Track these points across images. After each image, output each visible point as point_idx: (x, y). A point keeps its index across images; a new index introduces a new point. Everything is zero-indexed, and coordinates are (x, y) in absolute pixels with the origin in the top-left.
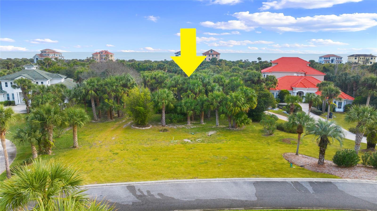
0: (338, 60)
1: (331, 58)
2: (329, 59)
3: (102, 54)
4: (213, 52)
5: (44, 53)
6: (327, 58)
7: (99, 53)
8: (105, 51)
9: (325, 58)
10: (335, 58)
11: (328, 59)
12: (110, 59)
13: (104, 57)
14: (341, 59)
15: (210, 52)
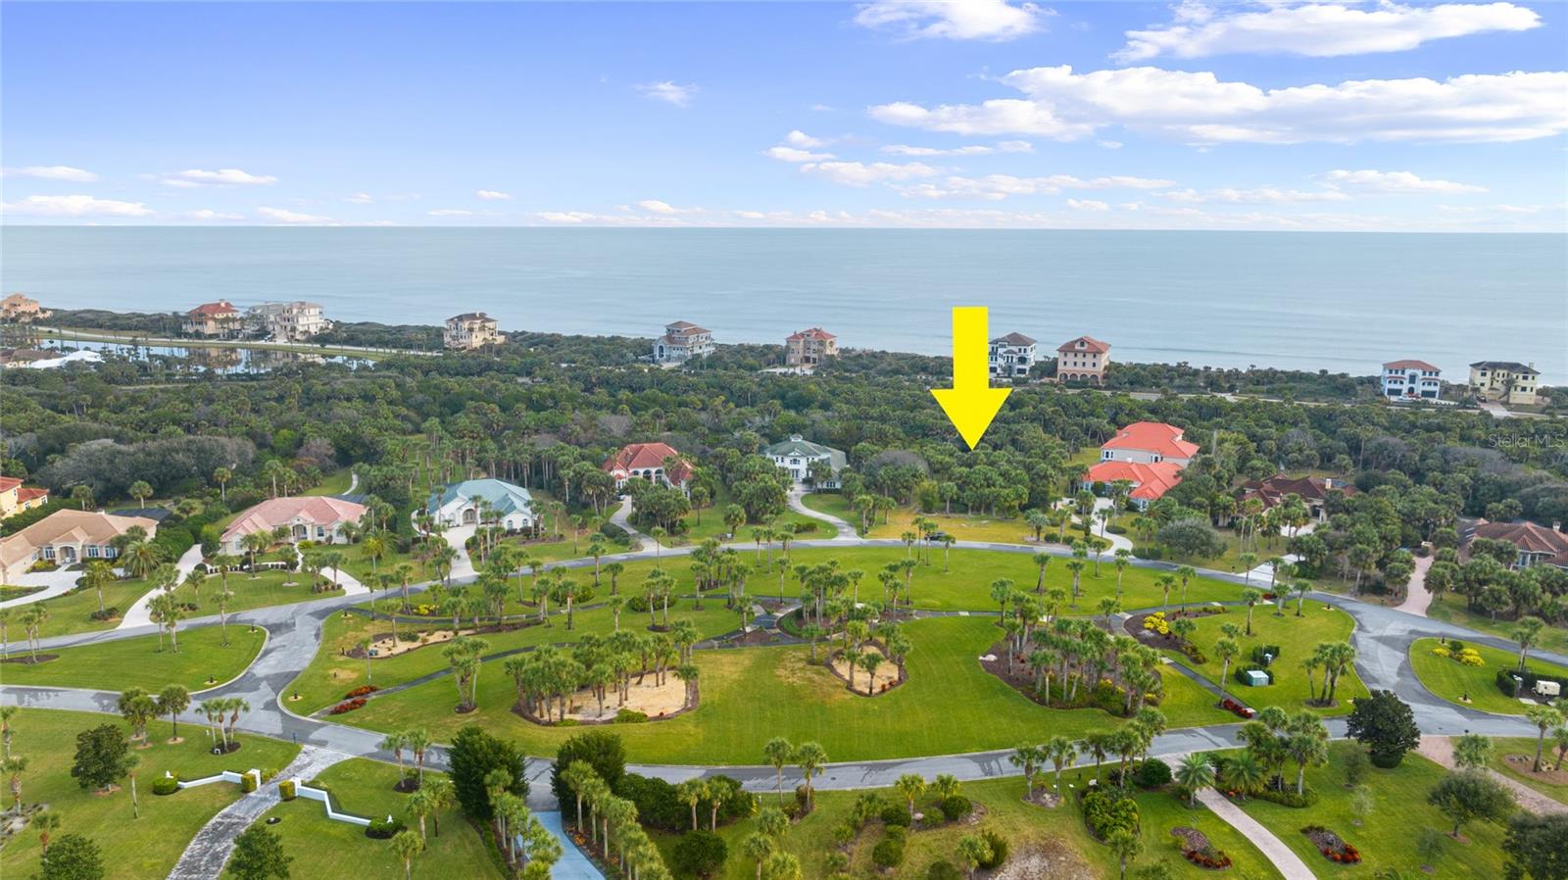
0: (1427, 376)
1: (1408, 372)
2: (1403, 372)
3: (809, 339)
4: (1086, 345)
5: (676, 335)
6: (1397, 372)
7: (802, 335)
8: (816, 330)
9: (1391, 372)
10: (1419, 373)
11: (1399, 374)
12: (828, 352)
13: (813, 347)
14: (1437, 374)
15: (1077, 347)
